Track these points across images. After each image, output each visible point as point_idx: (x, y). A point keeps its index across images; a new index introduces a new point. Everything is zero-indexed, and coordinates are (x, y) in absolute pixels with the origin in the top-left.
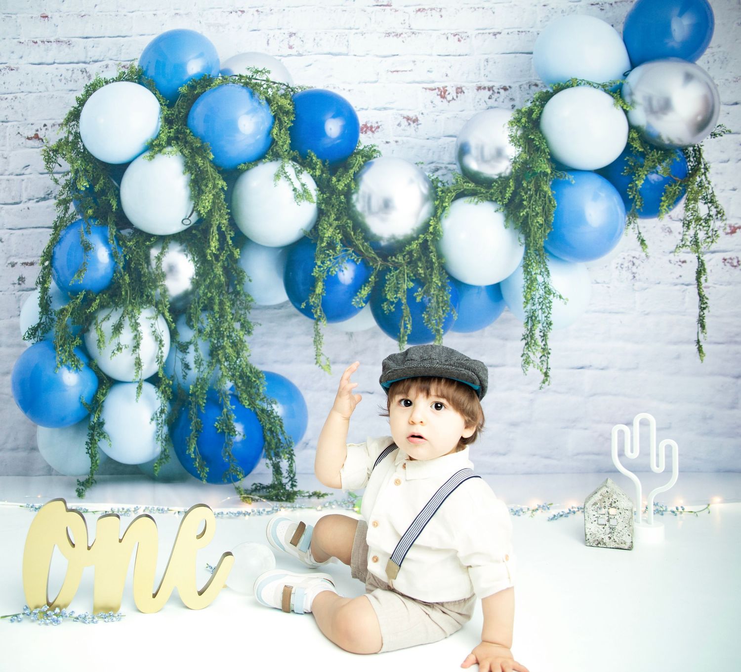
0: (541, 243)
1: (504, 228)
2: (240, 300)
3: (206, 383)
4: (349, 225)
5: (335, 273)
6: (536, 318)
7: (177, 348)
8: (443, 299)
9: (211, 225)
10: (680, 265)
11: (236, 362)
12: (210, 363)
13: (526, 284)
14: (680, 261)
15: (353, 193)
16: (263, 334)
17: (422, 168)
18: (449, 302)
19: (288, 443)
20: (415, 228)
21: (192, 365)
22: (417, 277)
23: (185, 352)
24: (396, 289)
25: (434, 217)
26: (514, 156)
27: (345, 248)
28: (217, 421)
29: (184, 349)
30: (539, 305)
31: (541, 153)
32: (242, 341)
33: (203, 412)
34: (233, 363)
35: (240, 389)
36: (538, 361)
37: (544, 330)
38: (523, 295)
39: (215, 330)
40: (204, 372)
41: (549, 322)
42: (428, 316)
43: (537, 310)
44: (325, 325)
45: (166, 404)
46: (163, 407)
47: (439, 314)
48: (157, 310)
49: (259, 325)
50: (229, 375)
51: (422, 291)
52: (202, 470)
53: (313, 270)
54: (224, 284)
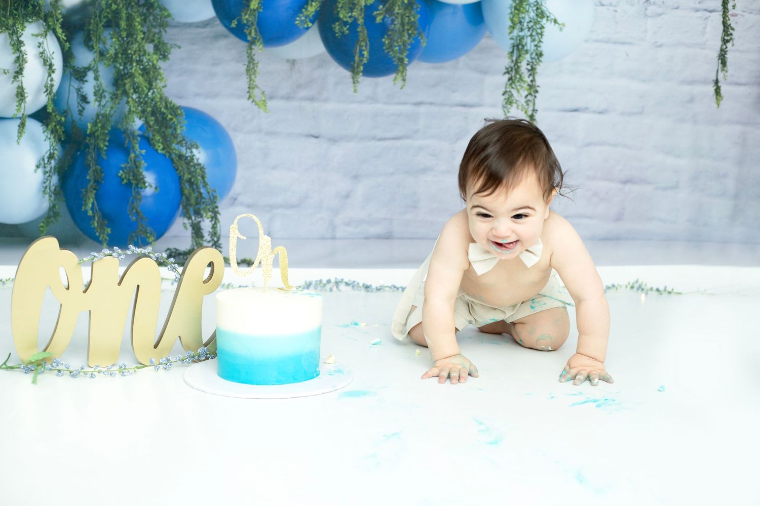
2: (154, 15)
3: (108, 120)
6: (523, 46)
7: (71, 74)
8: (410, 19)
11: (147, 95)
12: (114, 94)
13: (514, 4)
16: (182, 59)
18: (417, 24)
19: (212, 198)
21: (91, 98)
23: (82, 80)
24: (351, 5)
28: (122, 169)
29: (82, 76)
30: (529, 31)
32: (155, 68)
33: (105, 157)
34: (144, 96)
35: (152, 129)
36: (522, 101)
37: (533, 63)
38: (510, 18)
39: (121, 52)
40: (106, 106)
41: (538, 53)
42: (389, 41)
43: (525, 37)
44: (261, 49)
45: (56, 148)
46: (52, 151)
47: (404, 38)
48: (46, 25)
49: (177, 48)
50: (138, 111)
51: (384, 9)
52: (102, 230)
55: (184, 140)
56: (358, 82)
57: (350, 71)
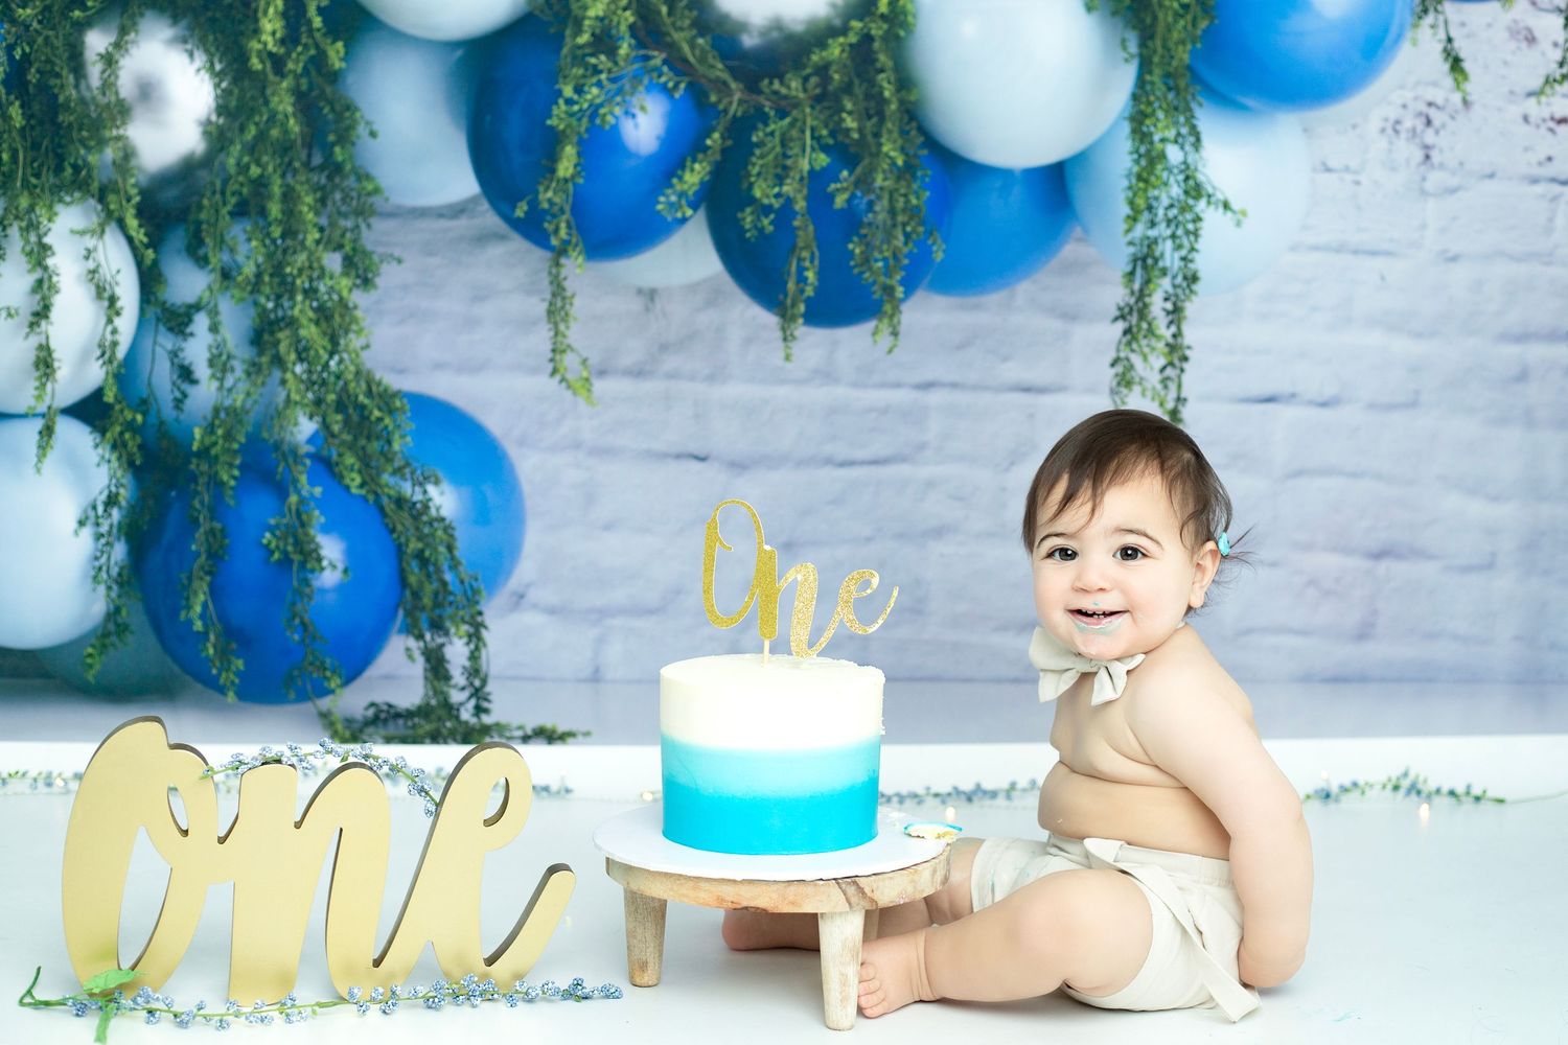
0: (1183, 55)
1: (1082, 10)
2: (343, 190)
3: (240, 422)
5: (613, 121)
6: (1156, 260)
7: (158, 320)
8: (908, 201)
10: (1551, 130)
11: (326, 366)
13: (1136, 169)
14: (1552, 119)
16: (405, 288)
18: (924, 212)
19: (469, 593)
21: (202, 371)
22: (840, 138)
23: (182, 333)
24: (779, 171)
28: (271, 529)
29: (179, 325)
30: (1168, 226)
32: (346, 306)
33: (232, 502)
34: (319, 368)
35: (337, 441)
36: (1154, 379)
37: (1176, 295)
38: (1127, 198)
39: (270, 271)
40: (234, 390)
41: (1189, 274)
42: (863, 248)
43: (1160, 241)
44: (580, 266)
45: (124, 481)
46: (113, 489)
47: (895, 242)
48: (102, 210)
49: (395, 263)
50: (306, 401)
51: (852, 178)
52: (225, 663)
53: (551, 110)
54: (299, 141)
56: (794, 338)
57: (777, 314)
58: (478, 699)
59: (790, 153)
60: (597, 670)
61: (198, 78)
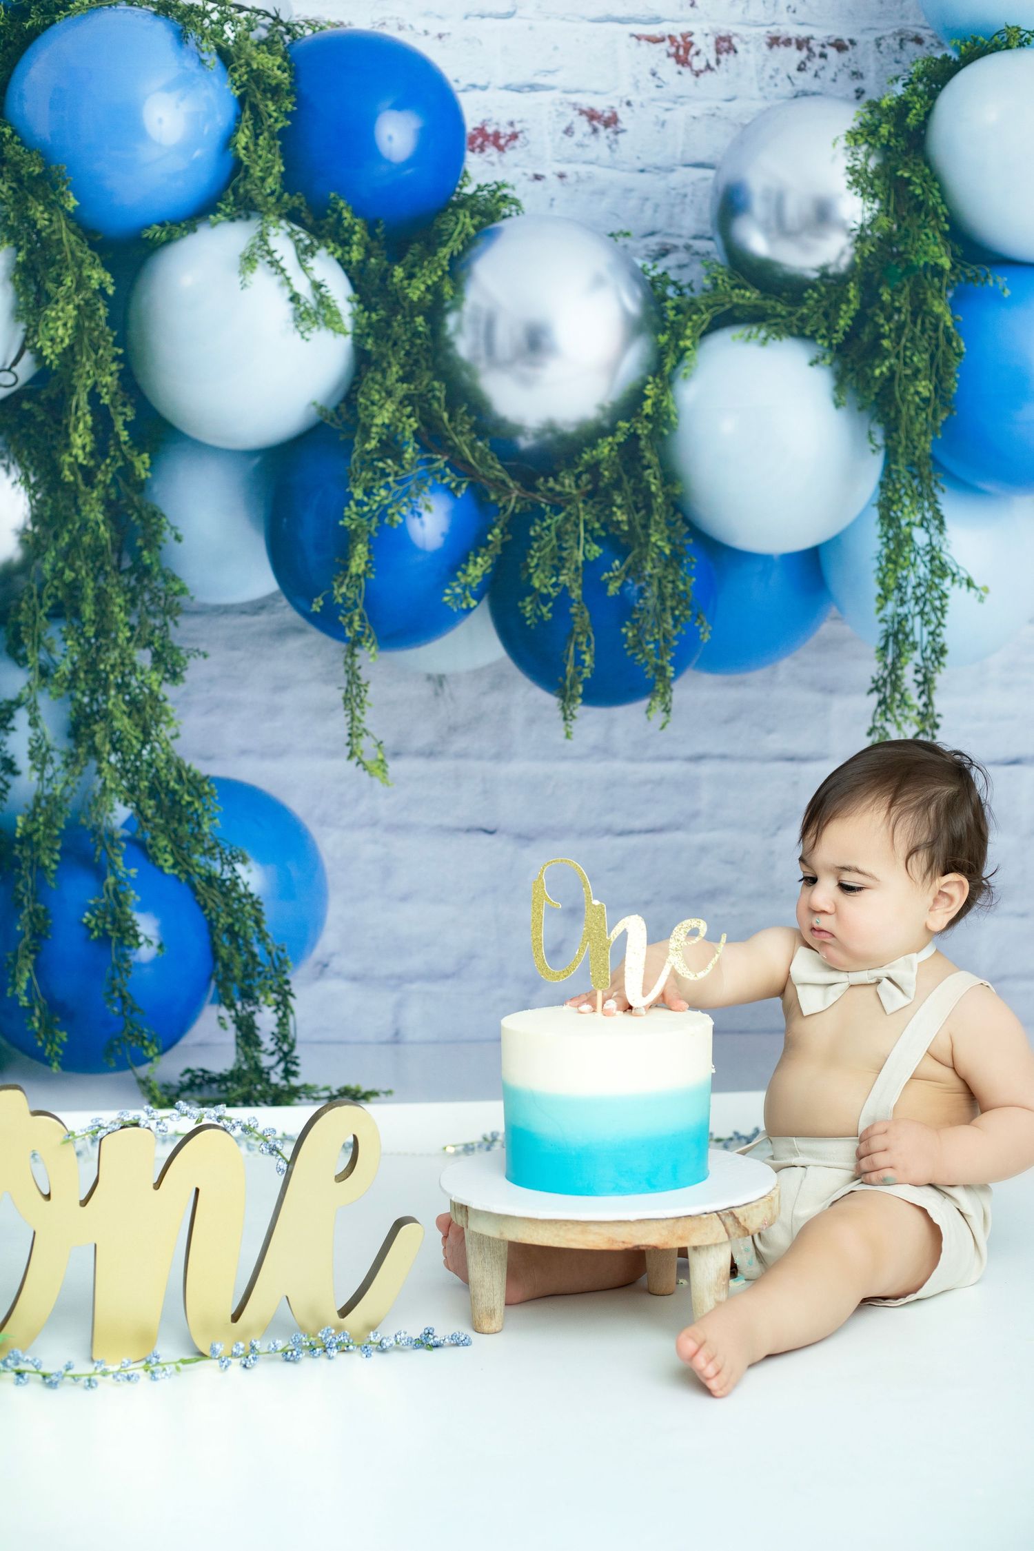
0: (925, 445)
1: (831, 406)
2: (151, 591)
3: (60, 810)
4: (438, 393)
5: (401, 520)
6: (907, 636)
8: (675, 587)
9: (73, 390)
11: (139, 755)
12: (72, 755)
13: (885, 551)
15: (448, 311)
16: (211, 680)
17: (625, 247)
18: (691, 597)
19: (277, 964)
20: (607, 405)
21: (23, 763)
22: (611, 530)
23: (4, 727)
25: (654, 376)
26: (859, 221)
27: (425, 456)
28: (91, 909)
29: (4, 719)
30: (917, 603)
31: (926, 216)
32: (157, 699)
33: (53, 885)
34: (132, 757)
35: (150, 825)
37: (926, 668)
38: (878, 577)
39: (85, 668)
40: (54, 780)
41: (938, 647)
43: (910, 617)
44: (373, 655)
47: (665, 625)
49: (201, 658)
50: (121, 788)
51: (624, 567)
52: (50, 1037)
53: (343, 512)
54: (110, 547)
55: (217, 845)
56: (574, 717)
57: (556, 696)
58: (287, 1063)
59: (564, 545)
60: (397, 1033)
61: (15, 490)
